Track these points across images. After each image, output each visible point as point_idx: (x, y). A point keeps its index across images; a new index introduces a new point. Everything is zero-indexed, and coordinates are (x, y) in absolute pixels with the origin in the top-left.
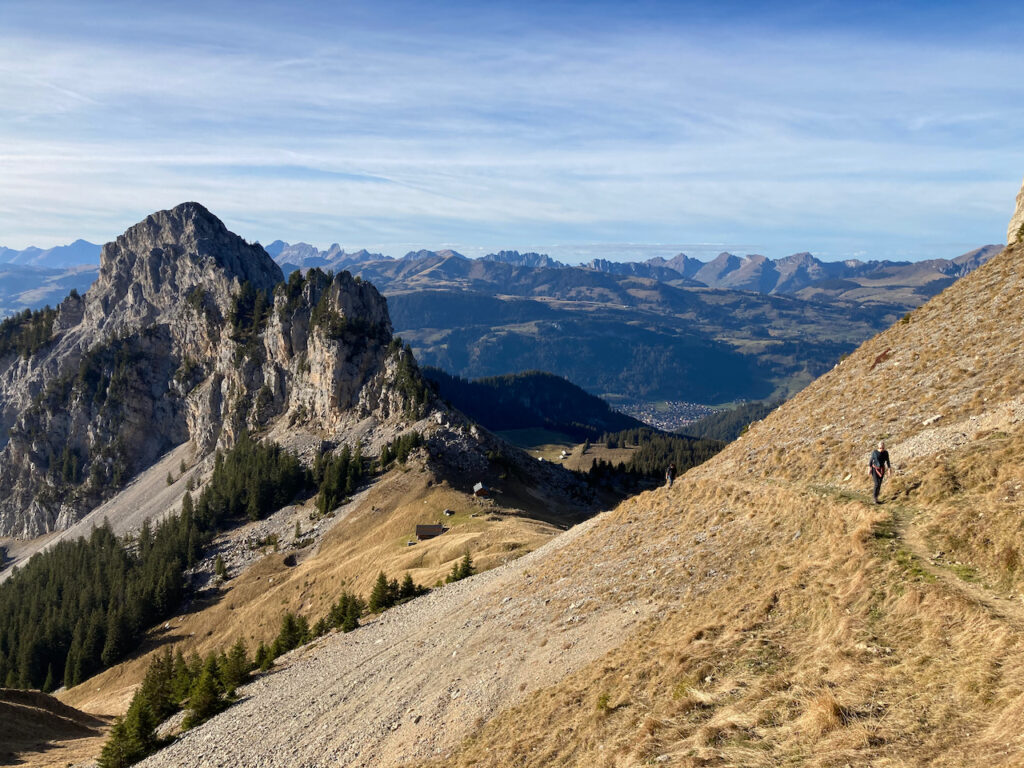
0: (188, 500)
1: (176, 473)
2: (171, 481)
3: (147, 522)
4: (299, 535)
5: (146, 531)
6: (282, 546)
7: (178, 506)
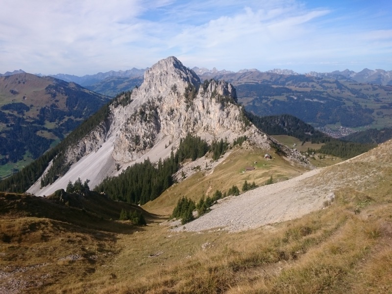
0: (172, 153)
1: (168, 144)
2: (166, 147)
3: (160, 159)
4: (207, 167)
5: (160, 162)
6: (202, 169)
7: (169, 155)
